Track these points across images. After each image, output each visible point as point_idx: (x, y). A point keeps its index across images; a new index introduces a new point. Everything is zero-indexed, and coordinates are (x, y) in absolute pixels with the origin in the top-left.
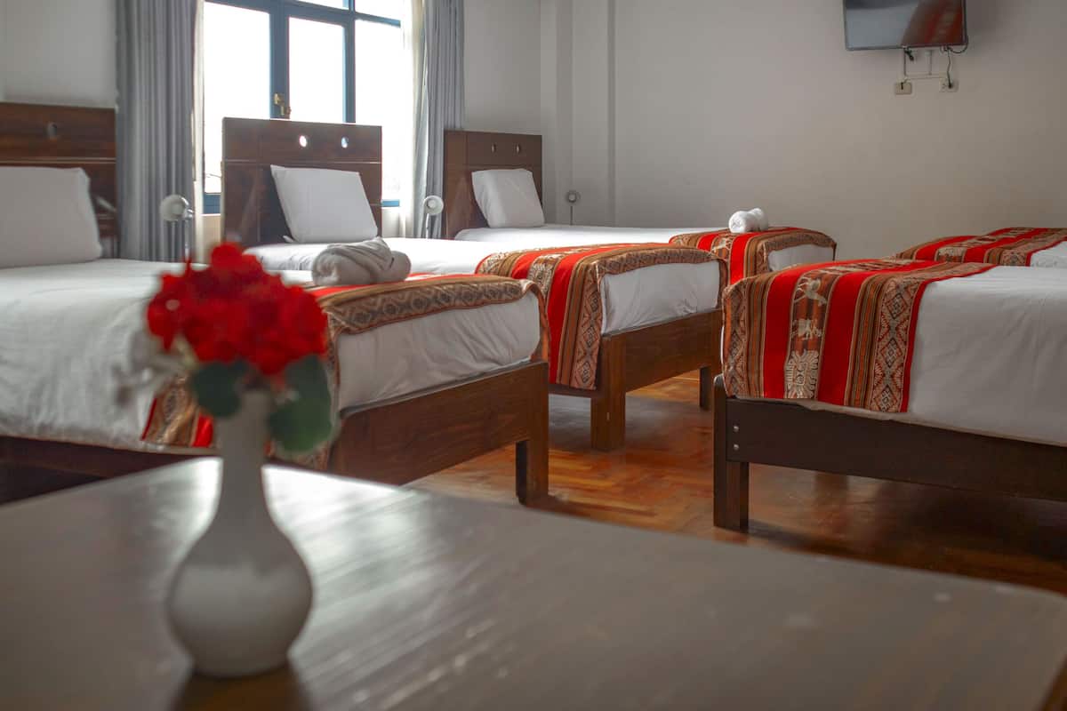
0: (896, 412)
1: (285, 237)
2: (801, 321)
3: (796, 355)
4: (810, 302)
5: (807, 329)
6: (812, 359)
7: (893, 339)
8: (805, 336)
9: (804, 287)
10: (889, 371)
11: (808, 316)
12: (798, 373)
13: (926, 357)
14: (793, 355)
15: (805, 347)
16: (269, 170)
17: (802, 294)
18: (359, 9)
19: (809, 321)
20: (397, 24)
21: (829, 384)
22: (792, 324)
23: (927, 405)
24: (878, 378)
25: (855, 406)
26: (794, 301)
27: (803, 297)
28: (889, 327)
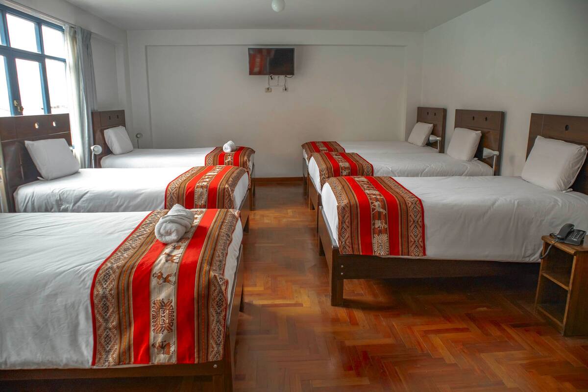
0: (422, 256)
1: (38, 177)
2: (376, 221)
3: (376, 236)
4: (380, 213)
5: (379, 224)
6: (384, 238)
7: (415, 226)
8: (379, 227)
9: (374, 206)
10: (416, 239)
11: (379, 219)
12: (380, 244)
13: (429, 232)
14: (375, 236)
15: (380, 232)
16: (24, 144)
17: (375, 209)
18: (46, 53)
19: (380, 221)
20: (64, 61)
21: (393, 247)
22: (372, 223)
23: (434, 251)
24: (412, 243)
25: (405, 255)
26: (372, 213)
27: (376, 210)
28: (414, 221)
